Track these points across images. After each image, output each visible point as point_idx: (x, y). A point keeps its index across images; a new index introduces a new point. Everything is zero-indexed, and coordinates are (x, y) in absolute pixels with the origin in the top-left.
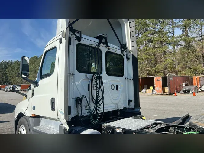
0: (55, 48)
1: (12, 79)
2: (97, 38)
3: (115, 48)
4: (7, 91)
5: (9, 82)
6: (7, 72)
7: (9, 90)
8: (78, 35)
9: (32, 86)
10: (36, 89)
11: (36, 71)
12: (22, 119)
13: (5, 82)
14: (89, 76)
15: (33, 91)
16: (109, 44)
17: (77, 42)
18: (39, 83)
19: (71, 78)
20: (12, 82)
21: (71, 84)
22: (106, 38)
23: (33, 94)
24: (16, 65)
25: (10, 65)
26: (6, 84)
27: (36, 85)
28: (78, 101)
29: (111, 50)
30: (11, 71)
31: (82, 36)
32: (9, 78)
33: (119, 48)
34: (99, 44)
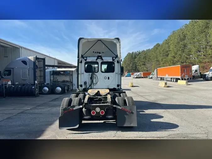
1: (140, 67)
3: (108, 59)
8: (85, 58)
19: (82, 75)
22: (101, 56)
28: (85, 83)
29: (105, 60)
30: (139, 60)
31: (88, 58)
32: (137, 67)
33: (111, 58)
34: (97, 60)
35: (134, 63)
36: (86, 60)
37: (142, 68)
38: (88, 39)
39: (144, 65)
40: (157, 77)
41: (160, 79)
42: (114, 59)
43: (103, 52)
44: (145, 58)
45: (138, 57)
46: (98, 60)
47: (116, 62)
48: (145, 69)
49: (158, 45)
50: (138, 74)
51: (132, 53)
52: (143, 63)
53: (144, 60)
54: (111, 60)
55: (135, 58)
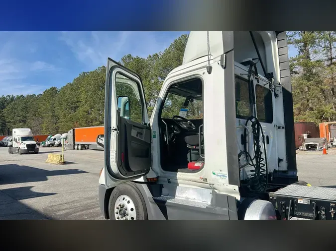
6: (5, 115)
13: (1, 130)
14: (243, 122)
22: (255, 65)
24: (20, 103)
25: (10, 102)
26: (4, 135)
30: (12, 112)
39: (24, 121)
40: (74, 144)
41: (80, 147)
49: (53, 90)
52: (21, 118)
53: (23, 113)
55: (3, 107)
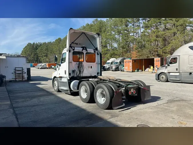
0: (66, 53)
1: (42, 58)
2: (82, 47)
3: (91, 51)
4: (39, 68)
5: (40, 61)
6: (38, 53)
7: (40, 67)
8: (73, 48)
9: (59, 66)
10: (60, 67)
11: (60, 51)
12: (55, 79)
13: (37, 60)
14: (78, 63)
15: (59, 68)
16: (87, 49)
17: (73, 51)
18: (61, 65)
19: (71, 64)
20: (42, 61)
21: (71, 66)
22: (86, 47)
23: (59, 69)
24: (44, 46)
25: (40, 46)
26: (38, 63)
27: (60, 65)
28: (73, 71)
29: (89, 52)
30: (41, 51)
31: (75, 48)
32: (39, 58)
33: (93, 50)
34: (82, 50)
35: (36, 54)
36: (74, 50)
37: (44, 59)
38: (75, 30)
39: (47, 56)
42: (95, 51)
43: (80, 44)
44: (47, 49)
45: (39, 49)
46: (84, 50)
47: (97, 53)
48: (47, 60)
50: (42, 65)
51: (33, 43)
52: (45, 54)
53: (46, 52)
54: (93, 52)
55: (37, 49)
